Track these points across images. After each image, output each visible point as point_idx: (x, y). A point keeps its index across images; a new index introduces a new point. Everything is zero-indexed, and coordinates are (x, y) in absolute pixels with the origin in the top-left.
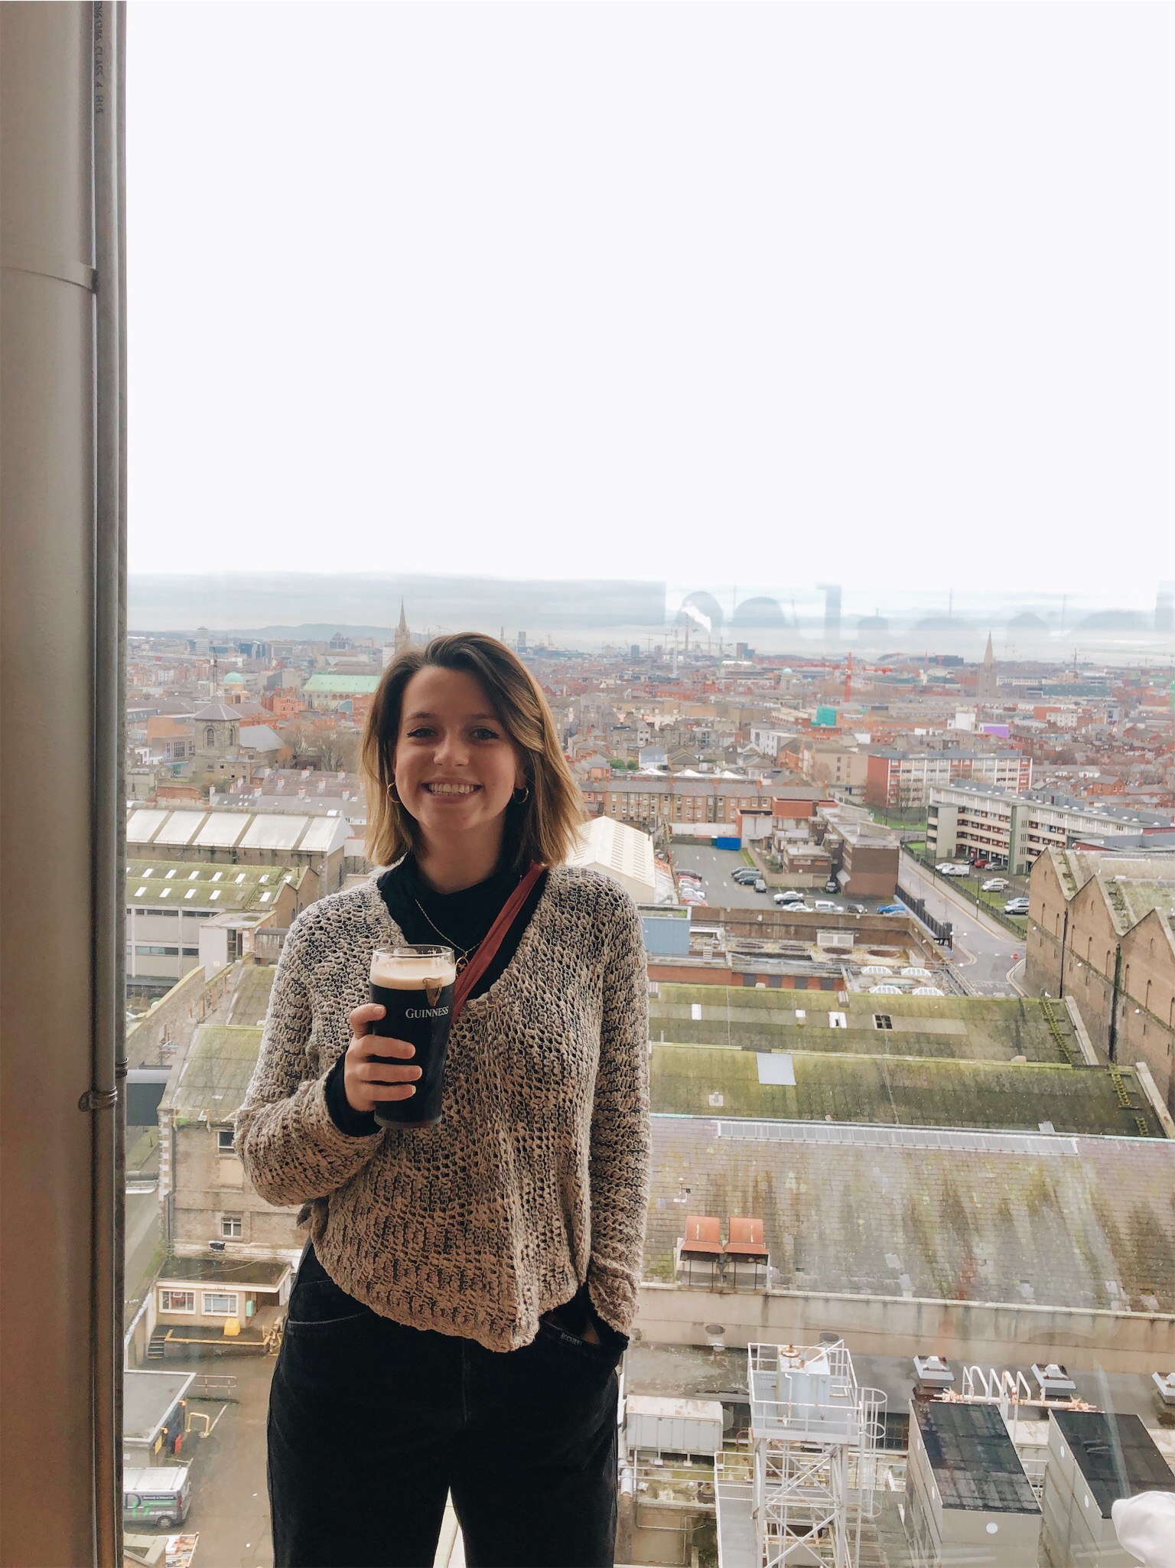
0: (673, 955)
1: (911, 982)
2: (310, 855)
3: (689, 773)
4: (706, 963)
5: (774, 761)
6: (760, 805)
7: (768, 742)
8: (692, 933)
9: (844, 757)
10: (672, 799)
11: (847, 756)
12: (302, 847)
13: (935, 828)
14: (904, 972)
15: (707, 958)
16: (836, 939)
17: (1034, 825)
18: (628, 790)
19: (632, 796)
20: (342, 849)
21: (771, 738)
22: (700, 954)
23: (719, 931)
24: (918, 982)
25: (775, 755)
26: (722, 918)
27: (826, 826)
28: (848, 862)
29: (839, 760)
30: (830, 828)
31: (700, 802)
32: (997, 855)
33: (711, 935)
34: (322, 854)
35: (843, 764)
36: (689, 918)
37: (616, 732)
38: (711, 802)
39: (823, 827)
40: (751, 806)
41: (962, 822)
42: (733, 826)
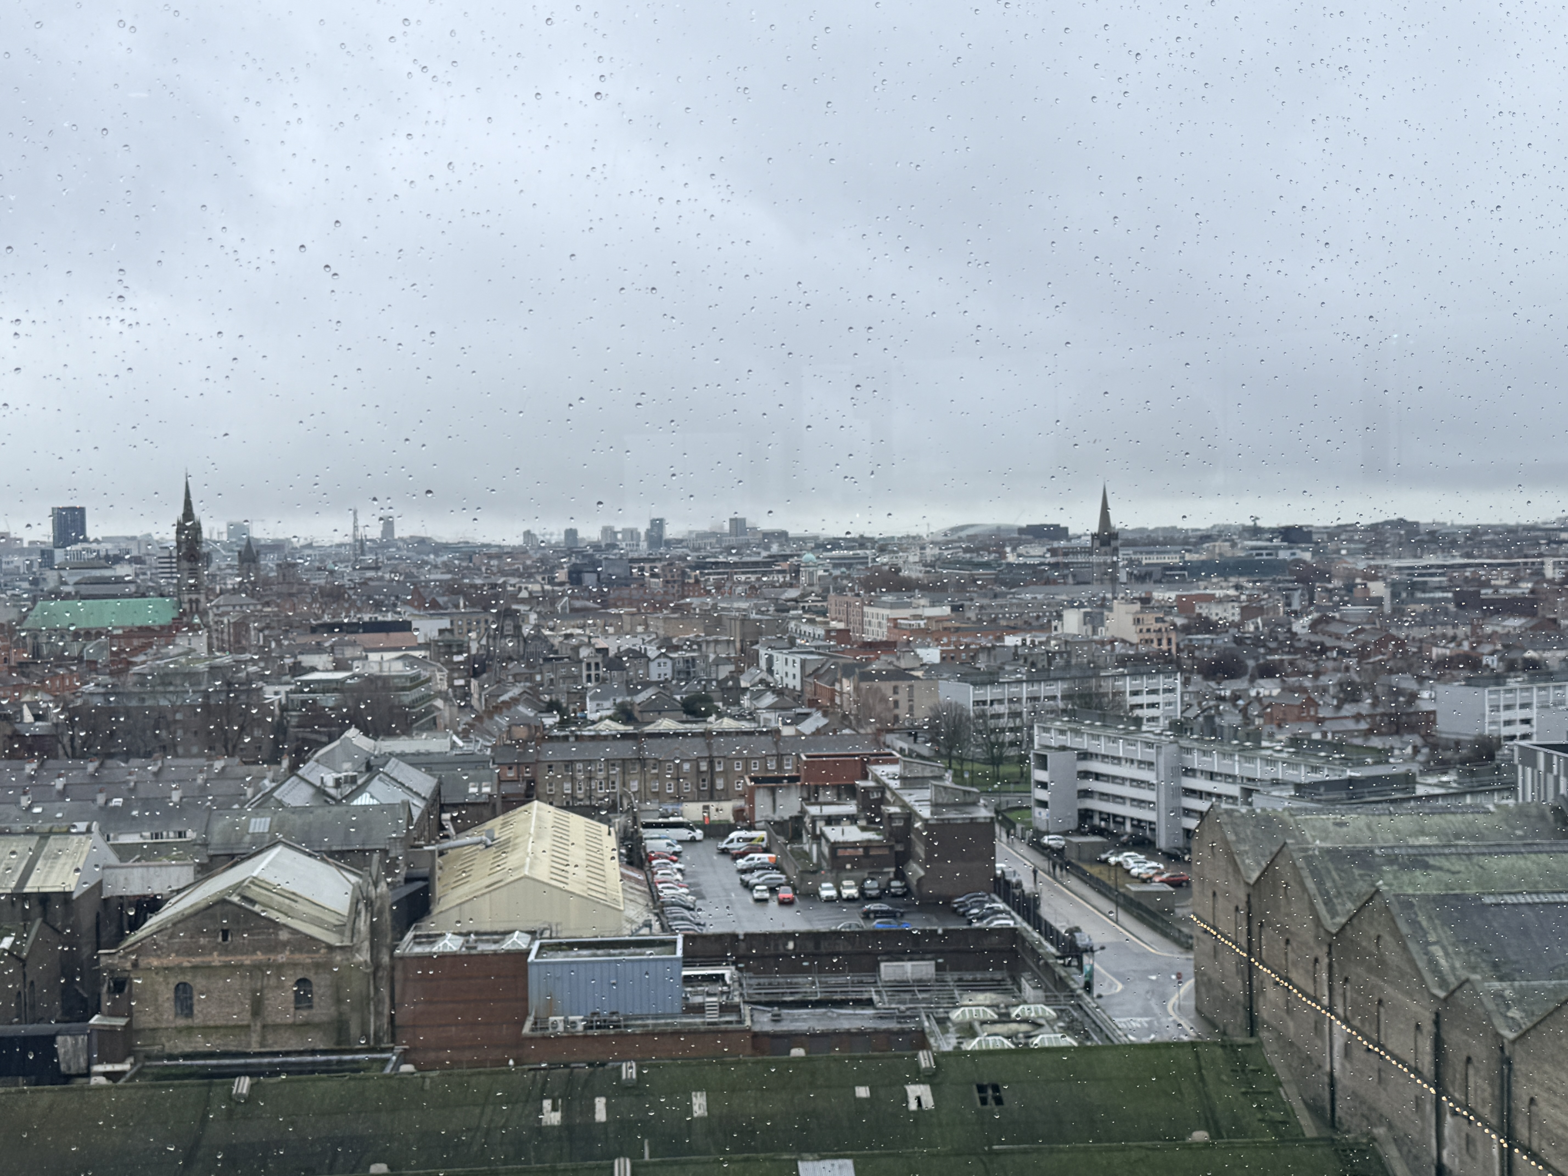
0: (657, 1017)
1: (1027, 1028)
2: (44, 899)
3: (666, 724)
4: (709, 1024)
5: (798, 697)
6: (780, 767)
7: (786, 669)
8: (686, 977)
9: (903, 685)
10: (642, 766)
11: (910, 683)
12: (30, 887)
13: (1044, 785)
14: (1015, 1012)
15: (712, 1016)
16: (910, 969)
17: (1190, 772)
18: (573, 757)
20: (99, 886)
21: (790, 663)
22: (700, 1009)
23: (728, 972)
24: (1037, 1027)
25: (798, 688)
26: (732, 950)
27: (883, 793)
28: (919, 848)
29: (895, 691)
30: (888, 795)
32: (1140, 821)
33: (714, 979)
34: (65, 897)
35: (902, 696)
36: (679, 953)
37: (548, 666)
38: (704, 766)
39: (875, 796)
40: (767, 770)
41: (1085, 775)
42: (740, 803)
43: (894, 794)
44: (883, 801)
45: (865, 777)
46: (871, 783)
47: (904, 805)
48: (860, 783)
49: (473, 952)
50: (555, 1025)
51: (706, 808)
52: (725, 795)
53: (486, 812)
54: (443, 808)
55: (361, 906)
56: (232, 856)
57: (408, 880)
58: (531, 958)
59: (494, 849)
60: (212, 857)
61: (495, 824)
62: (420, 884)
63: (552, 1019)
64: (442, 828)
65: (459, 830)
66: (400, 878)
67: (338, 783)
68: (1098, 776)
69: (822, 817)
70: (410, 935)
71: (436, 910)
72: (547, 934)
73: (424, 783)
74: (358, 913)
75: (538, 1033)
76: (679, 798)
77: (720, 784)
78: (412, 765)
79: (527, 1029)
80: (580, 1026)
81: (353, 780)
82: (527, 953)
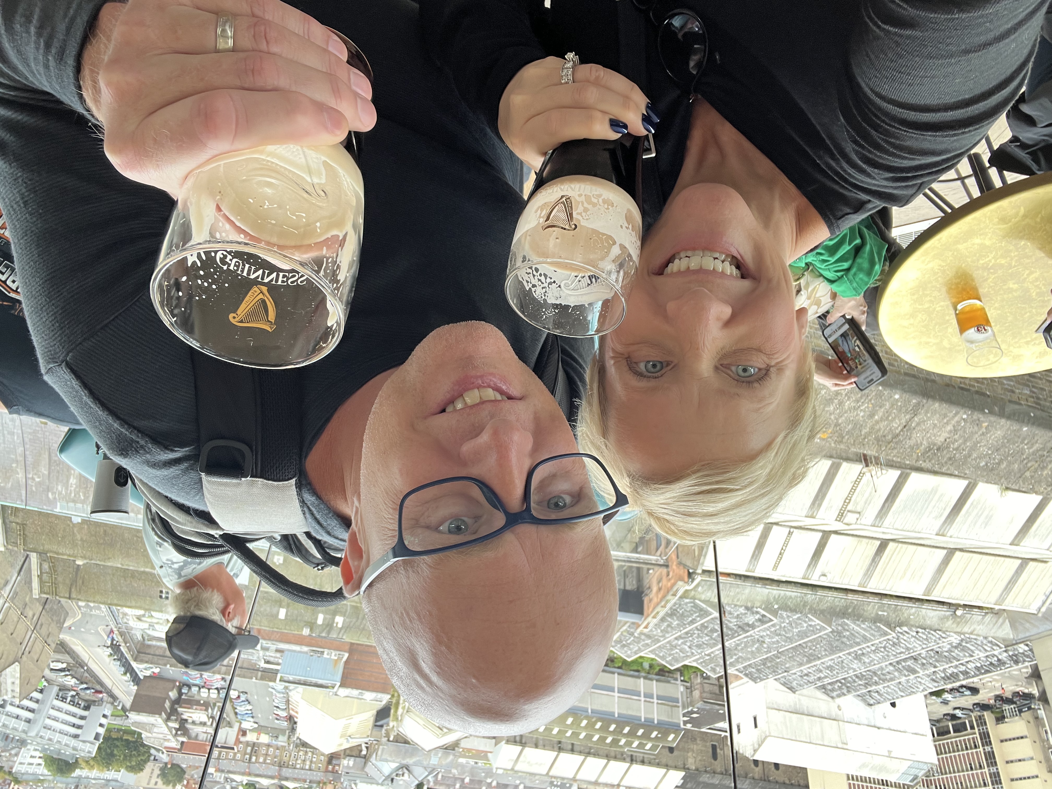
0: (294, 651)
1: (143, 619)
2: (515, 743)
4: (274, 644)
6: (220, 753)
8: (279, 665)
10: (280, 763)
12: (519, 748)
13: (101, 725)
14: (146, 626)
15: (273, 647)
17: (27, 720)
18: (309, 772)
19: (307, 767)
22: (277, 651)
23: (263, 665)
24: (139, 618)
26: (260, 673)
27: (176, 733)
28: (167, 705)
30: (174, 732)
31: (261, 760)
32: (62, 701)
33: (268, 662)
35: (153, 781)
36: (279, 675)
38: (254, 759)
39: (179, 733)
40: (226, 752)
41: (79, 727)
42: (242, 739)
43: (171, 732)
45: (182, 743)
46: (181, 739)
48: (185, 739)
49: (360, 691)
50: (335, 655)
51: (258, 739)
52: (247, 744)
53: (348, 752)
54: (365, 757)
55: (400, 718)
56: (446, 749)
57: (382, 726)
58: (338, 684)
59: (348, 734)
60: (454, 750)
61: (346, 746)
62: (379, 723)
63: (336, 658)
64: (367, 748)
65: (360, 745)
66: (385, 728)
67: (403, 775)
68: (73, 725)
69: (207, 726)
70: (384, 703)
71: (374, 712)
72: (331, 694)
73: (370, 769)
74: (401, 715)
75: (342, 653)
76: (269, 746)
77: (249, 749)
78: (373, 779)
79: (346, 655)
80: (326, 653)
81: (397, 775)
82: (340, 686)
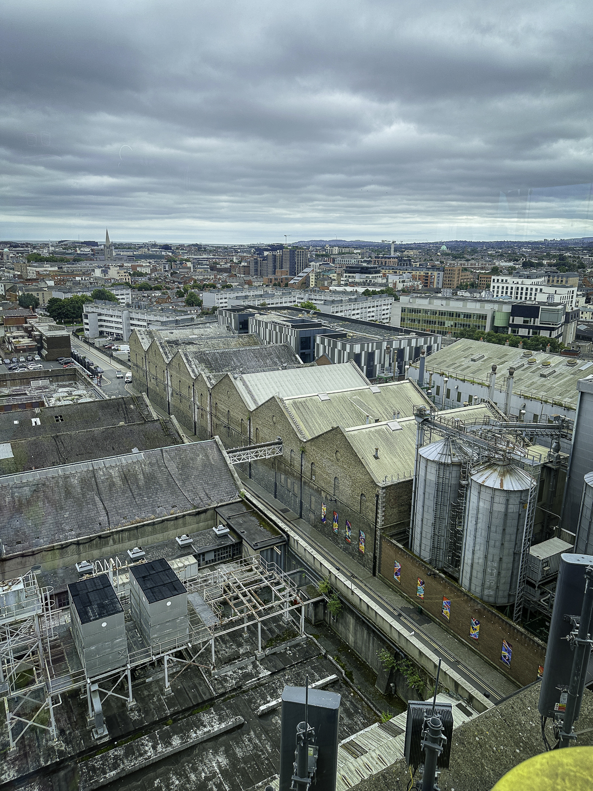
1: (76, 397)
5: (4, 297)
11: (43, 292)
13: (87, 324)
14: (74, 393)
16: (41, 383)
17: (131, 319)
24: (81, 397)
28: (45, 345)
29: (38, 295)
32: (118, 334)
41: (100, 320)
43: (36, 328)
44: (33, 330)
45: (26, 323)
46: (28, 325)
47: (40, 332)
68: (104, 321)
69: (12, 337)
